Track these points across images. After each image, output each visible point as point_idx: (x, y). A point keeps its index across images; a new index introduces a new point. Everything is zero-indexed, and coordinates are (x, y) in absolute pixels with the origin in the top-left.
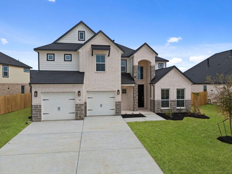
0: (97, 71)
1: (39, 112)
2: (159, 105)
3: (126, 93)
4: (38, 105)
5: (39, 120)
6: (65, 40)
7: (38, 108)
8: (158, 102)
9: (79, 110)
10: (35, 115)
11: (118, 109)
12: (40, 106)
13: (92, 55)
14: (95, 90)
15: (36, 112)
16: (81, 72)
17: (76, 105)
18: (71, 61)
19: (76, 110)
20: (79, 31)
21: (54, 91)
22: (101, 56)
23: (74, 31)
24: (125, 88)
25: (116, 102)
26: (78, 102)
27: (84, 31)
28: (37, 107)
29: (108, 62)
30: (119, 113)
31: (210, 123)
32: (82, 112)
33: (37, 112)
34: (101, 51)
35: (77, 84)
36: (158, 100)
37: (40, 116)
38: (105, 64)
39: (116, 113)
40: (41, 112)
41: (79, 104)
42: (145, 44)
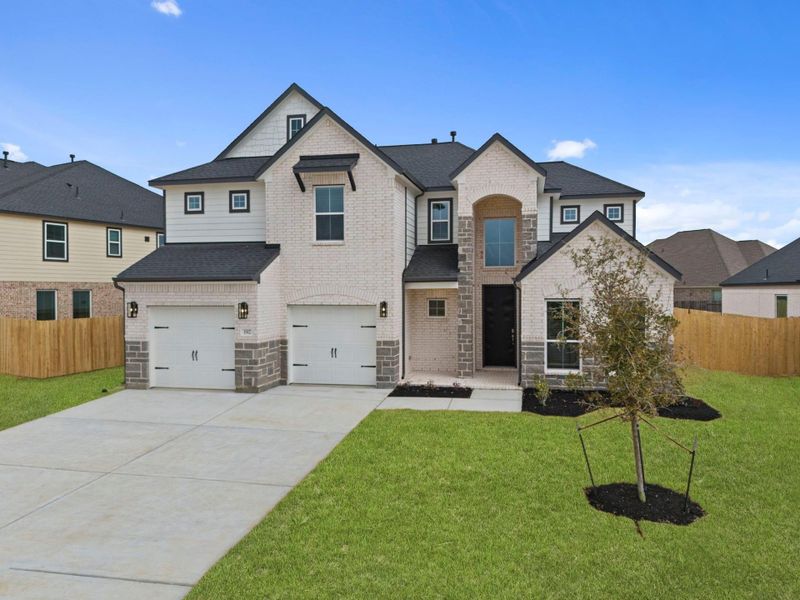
0: (318, 238)
1: (141, 361)
2: (535, 359)
3: (442, 313)
4: (138, 343)
5: (142, 384)
6: (250, 149)
7: (140, 350)
8: (534, 349)
9: (245, 362)
10: (133, 369)
11: (385, 364)
12: (145, 345)
13: (303, 189)
14: (310, 302)
15: (135, 361)
16: (271, 243)
17: (238, 345)
18: (248, 210)
19: (237, 362)
20: (289, 117)
21: (180, 301)
22: (332, 190)
23: (274, 119)
24: (439, 296)
25: (379, 343)
26: (243, 337)
27: (303, 113)
28: (138, 349)
29: (353, 209)
30: (388, 378)
31: (724, 436)
32: (252, 368)
33: (138, 360)
34: (330, 173)
35: (238, 283)
36: (534, 340)
37: (145, 374)
38: (342, 216)
39: (378, 379)
40: (147, 361)
41: (243, 342)
42: (497, 137)
